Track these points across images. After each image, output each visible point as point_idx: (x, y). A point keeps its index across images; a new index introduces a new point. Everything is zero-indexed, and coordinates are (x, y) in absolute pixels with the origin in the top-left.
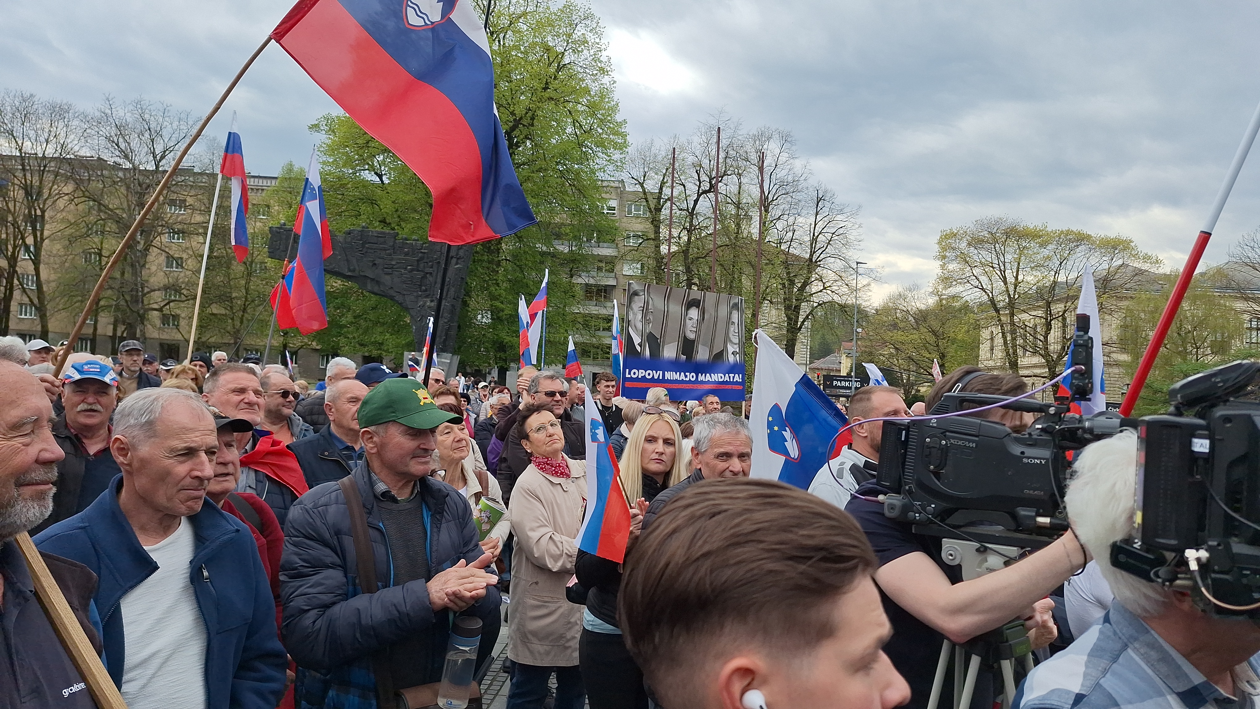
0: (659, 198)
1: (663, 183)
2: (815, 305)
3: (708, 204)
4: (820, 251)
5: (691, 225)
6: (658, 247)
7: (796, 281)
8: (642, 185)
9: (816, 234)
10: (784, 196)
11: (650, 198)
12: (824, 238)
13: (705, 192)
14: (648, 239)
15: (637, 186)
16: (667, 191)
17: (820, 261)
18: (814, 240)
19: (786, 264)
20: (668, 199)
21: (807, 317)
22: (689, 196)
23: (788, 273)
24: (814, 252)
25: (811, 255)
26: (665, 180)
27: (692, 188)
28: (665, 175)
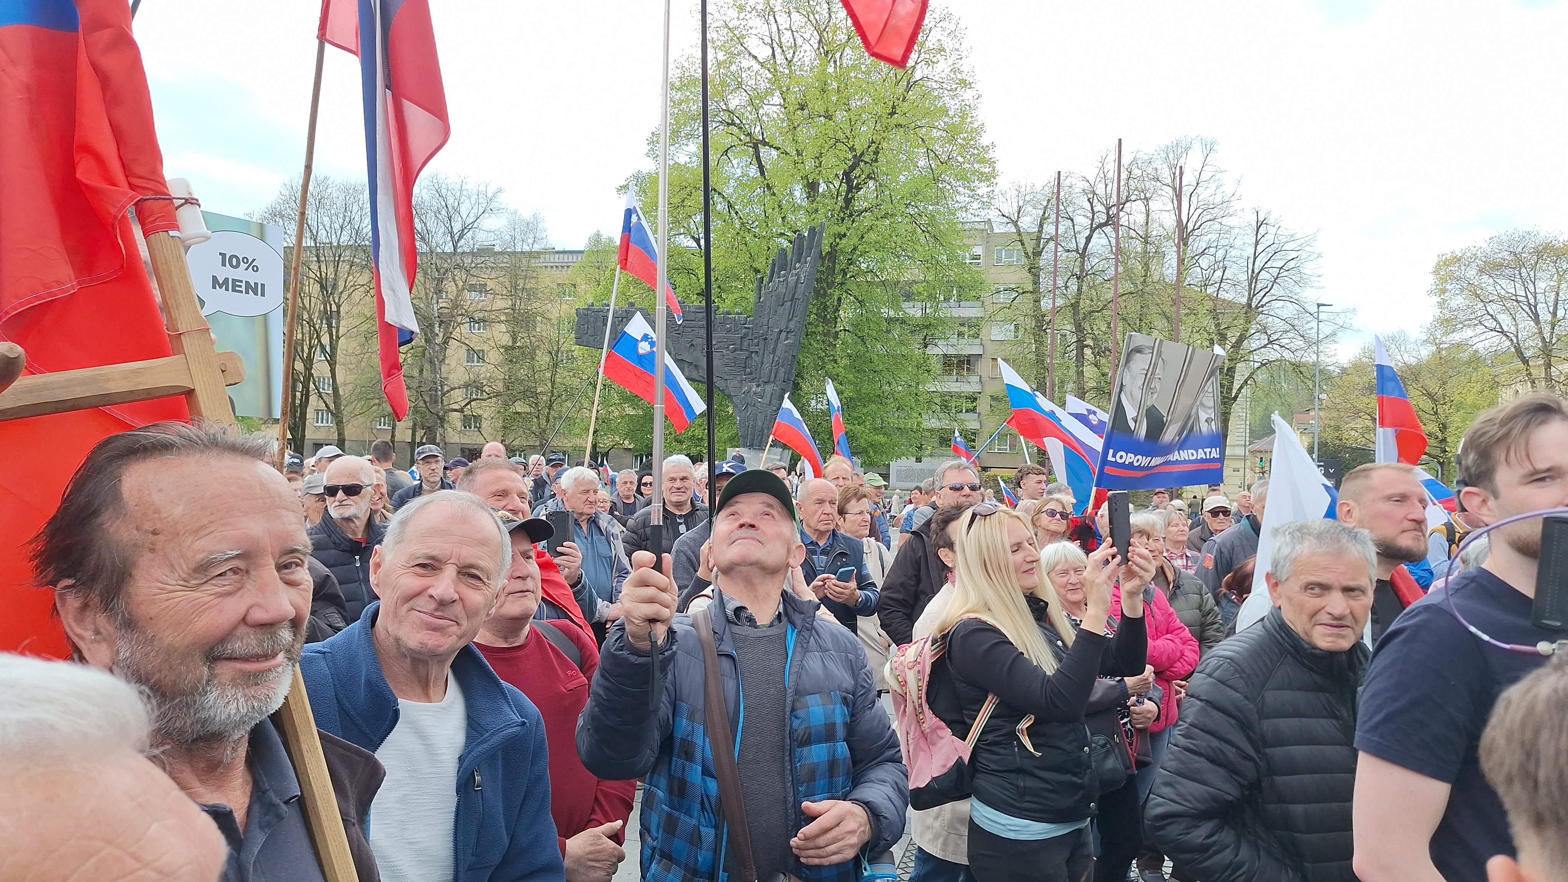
0: (1039, 239)
1: (1044, 219)
2: (1257, 365)
3: (1104, 241)
4: (1262, 293)
5: (1082, 269)
6: (1037, 301)
7: (1229, 335)
8: (1015, 223)
9: (1256, 271)
10: (1209, 223)
11: (1026, 240)
12: (1267, 276)
13: (1101, 226)
14: (1023, 293)
15: (1009, 225)
16: (1049, 229)
17: (1262, 306)
18: (1253, 278)
19: (1214, 313)
20: (1051, 239)
21: (1246, 382)
22: (1080, 232)
23: (1218, 325)
24: (1254, 295)
25: (1250, 299)
26: (1047, 215)
27: (1082, 222)
28: (1046, 207)
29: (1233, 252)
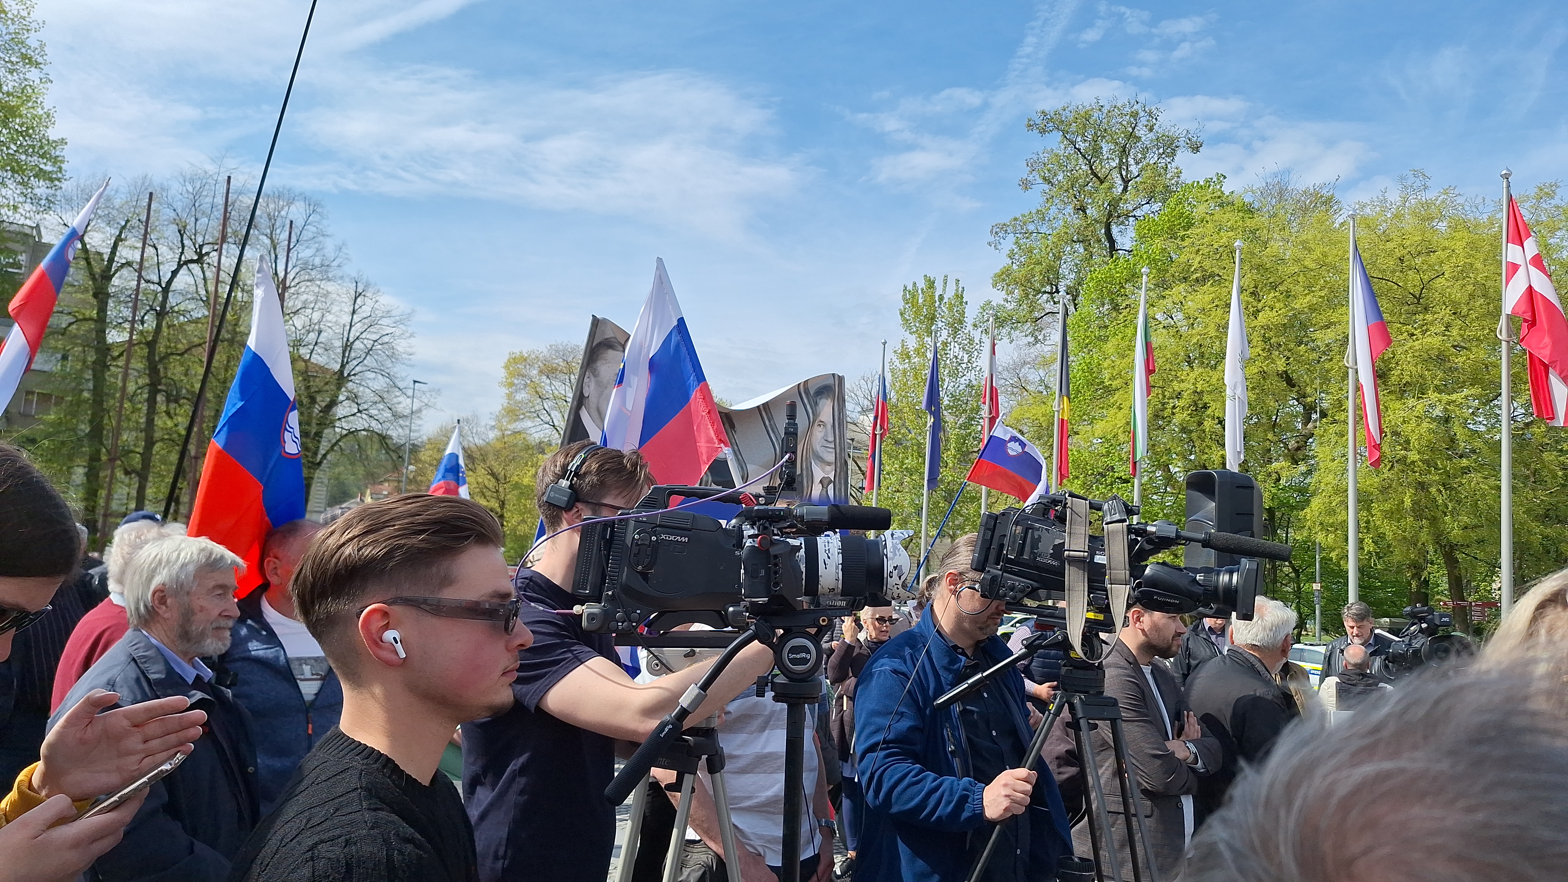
0: (110, 260)
1: (118, 240)
2: (345, 432)
4: (355, 362)
5: (163, 306)
6: (102, 332)
7: (319, 399)
9: (351, 340)
10: (309, 283)
11: (93, 259)
12: (362, 346)
13: (189, 262)
16: (123, 252)
17: (354, 375)
18: (347, 347)
19: (306, 375)
20: (126, 264)
21: (332, 448)
22: (161, 263)
23: (308, 388)
24: (347, 362)
25: (343, 366)
26: (121, 234)
28: (121, 226)
29: (329, 317)
